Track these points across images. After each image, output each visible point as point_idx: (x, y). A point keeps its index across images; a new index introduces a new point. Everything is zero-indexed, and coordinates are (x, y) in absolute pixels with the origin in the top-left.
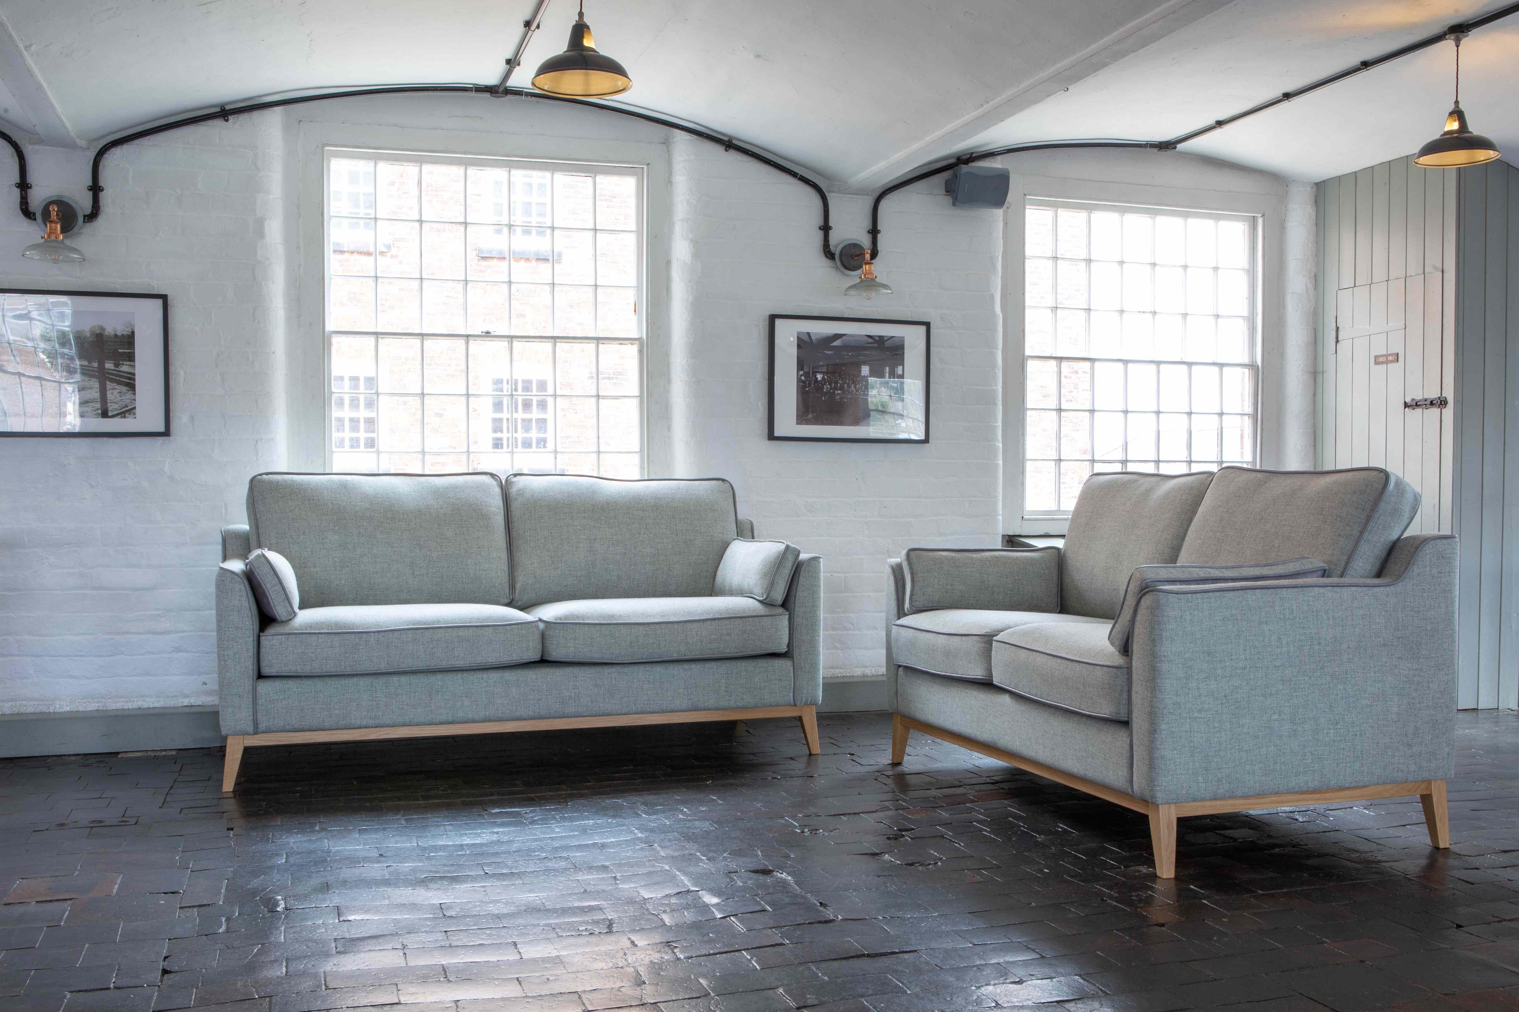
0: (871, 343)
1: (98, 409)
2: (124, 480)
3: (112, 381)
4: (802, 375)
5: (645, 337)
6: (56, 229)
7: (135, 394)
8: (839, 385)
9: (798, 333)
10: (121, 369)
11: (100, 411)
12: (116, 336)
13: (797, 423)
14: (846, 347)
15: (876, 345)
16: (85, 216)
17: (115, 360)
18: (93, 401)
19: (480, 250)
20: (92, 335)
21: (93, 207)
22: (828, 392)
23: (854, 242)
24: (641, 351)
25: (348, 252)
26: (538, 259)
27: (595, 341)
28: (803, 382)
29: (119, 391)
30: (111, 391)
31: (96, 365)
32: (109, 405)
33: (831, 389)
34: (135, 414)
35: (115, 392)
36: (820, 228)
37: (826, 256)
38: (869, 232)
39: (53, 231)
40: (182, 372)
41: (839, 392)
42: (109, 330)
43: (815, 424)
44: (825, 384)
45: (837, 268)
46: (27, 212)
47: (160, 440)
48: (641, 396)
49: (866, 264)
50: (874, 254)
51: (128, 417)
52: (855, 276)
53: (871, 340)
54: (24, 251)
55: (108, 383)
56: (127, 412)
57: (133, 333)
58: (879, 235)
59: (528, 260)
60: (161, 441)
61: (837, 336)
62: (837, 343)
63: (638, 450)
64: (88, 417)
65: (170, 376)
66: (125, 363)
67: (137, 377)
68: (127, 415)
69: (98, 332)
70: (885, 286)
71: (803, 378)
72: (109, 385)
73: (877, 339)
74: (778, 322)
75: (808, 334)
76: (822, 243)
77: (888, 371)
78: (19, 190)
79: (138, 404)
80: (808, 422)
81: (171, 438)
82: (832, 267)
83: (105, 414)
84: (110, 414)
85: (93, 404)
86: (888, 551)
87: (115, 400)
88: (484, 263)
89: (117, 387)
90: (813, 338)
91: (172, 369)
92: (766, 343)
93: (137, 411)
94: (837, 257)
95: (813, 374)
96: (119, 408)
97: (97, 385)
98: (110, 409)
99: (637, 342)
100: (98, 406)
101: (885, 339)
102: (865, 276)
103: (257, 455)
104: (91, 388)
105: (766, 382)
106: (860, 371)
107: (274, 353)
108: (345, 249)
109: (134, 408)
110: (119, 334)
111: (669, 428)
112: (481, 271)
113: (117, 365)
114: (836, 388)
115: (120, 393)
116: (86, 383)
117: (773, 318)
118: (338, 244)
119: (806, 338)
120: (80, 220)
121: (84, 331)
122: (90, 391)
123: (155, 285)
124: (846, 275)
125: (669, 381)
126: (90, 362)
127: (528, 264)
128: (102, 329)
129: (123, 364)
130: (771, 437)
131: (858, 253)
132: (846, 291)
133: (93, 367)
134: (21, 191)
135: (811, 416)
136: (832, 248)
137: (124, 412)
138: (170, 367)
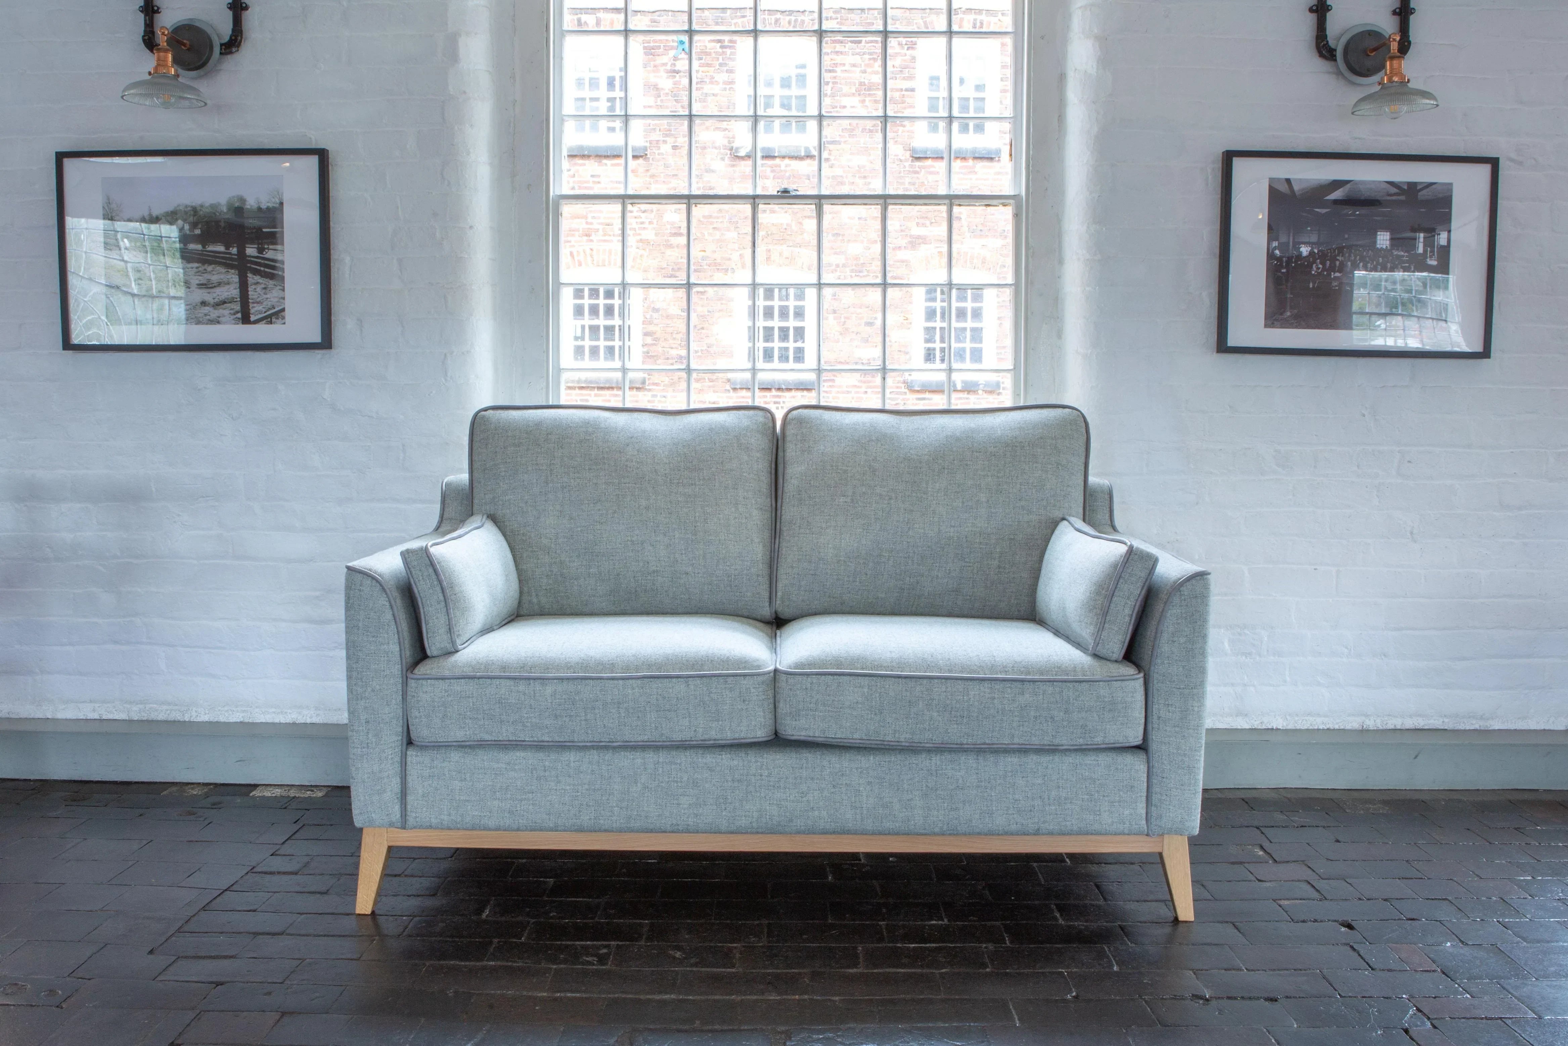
0: (1395, 194)
1: (237, 312)
2: (274, 409)
3: (256, 272)
4: (1275, 248)
5: (1023, 193)
6: (165, 60)
7: (283, 290)
8: (1338, 263)
9: (1271, 180)
10: (266, 256)
11: (239, 315)
12: (260, 209)
13: (1266, 326)
14: (1352, 202)
15: (1403, 198)
16: (221, 45)
17: (258, 244)
18: (231, 301)
19: (913, 150)
20: (229, 209)
21: (233, 30)
22: (1319, 274)
23: (1369, 28)
24: (1017, 216)
25: (779, 157)
26: (975, 158)
27: (947, 201)
28: (1279, 259)
29: (263, 286)
30: (254, 287)
31: (234, 250)
32: (251, 305)
33: (1324, 269)
34: (283, 318)
35: (259, 288)
36: (1311, 10)
37: (1321, 55)
38: (1394, 13)
39: (161, 63)
40: (348, 259)
41: (1337, 274)
42: (251, 203)
43: (1296, 327)
44: (1314, 262)
45: (1339, 73)
46: (150, 42)
47: (319, 353)
48: (1016, 285)
49: (1392, 58)
50: (1404, 47)
51: (275, 323)
52: (1372, 84)
53: (1394, 190)
54: (124, 91)
55: (249, 275)
56: (274, 316)
57: (282, 204)
58: (1412, 17)
59: (964, 159)
60: (319, 356)
61: (1337, 184)
62: (1337, 195)
63: (1012, 367)
64: (225, 323)
65: (332, 264)
66: (271, 247)
67: (286, 267)
68: (274, 320)
69: (237, 205)
70: (1425, 94)
71: (1277, 252)
72: (251, 278)
73: (1406, 187)
74: (1237, 162)
75: (1288, 181)
76: (1315, 34)
77: (1422, 240)
78: (142, 16)
79: (288, 305)
80: (1286, 324)
81: (333, 351)
82: (1329, 73)
83: (246, 319)
84: (253, 318)
85: (232, 306)
86: (1412, 533)
87: (258, 300)
88: (918, 163)
89: (261, 281)
90: (1296, 188)
91: (335, 255)
92: (1216, 197)
93: (287, 314)
94: (1339, 54)
95: (1294, 246)
96: (264, 310)
97: (235, 279)
98: (252, 311)
99: (1012, 201)
100: (237, 307)
101: (1419, 187)
102: (1390, 80)
103: (446, 375)
104: (228, 284)
105: (1216, 261)
106: (1375, 242)
107: (471, 227)
108: (776, 155)
109: (283, 310)
110: (264, 206)
111: (1060, 334)
112: (916, 172)
113: (261, 250)
114: (1332, 269)
115: (265, 288)
116: (222, 277)
117: (1229, 157)
118: (769, 149)
119: (1284, 188)
120: (217, 50)
121: (219, 204)
122: (227, 287)
123: (313, 137)
124: (1353, 84)
125: (1061, 262)
126: (227, 248)
127: (965, 164)
128: (242, 200)
129: (268, 249)
130: (1222, 347)
131: (1374, 44)
132: (1355, 105)
133: (230, 254)
134: (146, 16)
135: (1288, 314)
136: (1332, 43)
137: (270, 316)
138: (332, 251)
